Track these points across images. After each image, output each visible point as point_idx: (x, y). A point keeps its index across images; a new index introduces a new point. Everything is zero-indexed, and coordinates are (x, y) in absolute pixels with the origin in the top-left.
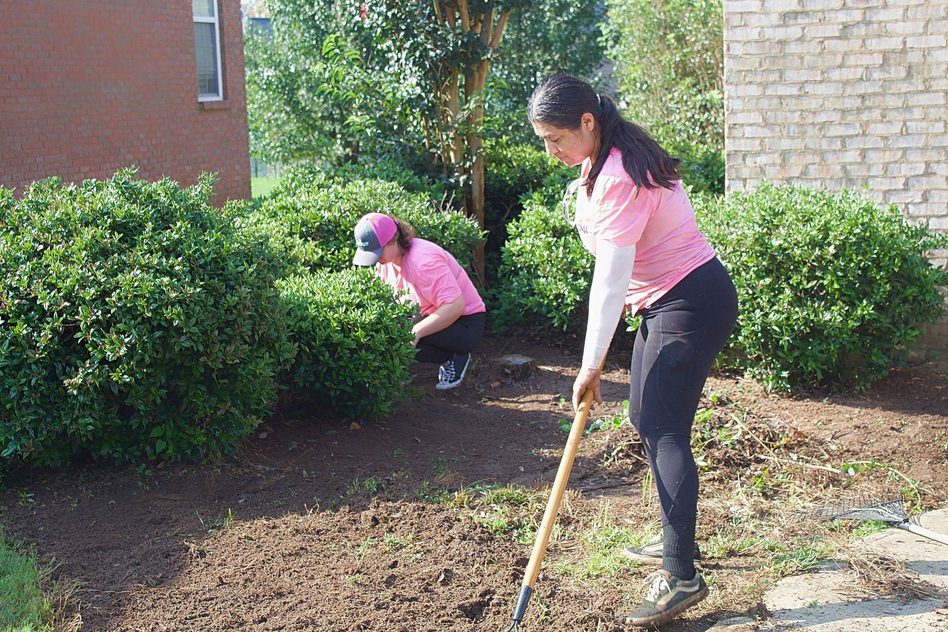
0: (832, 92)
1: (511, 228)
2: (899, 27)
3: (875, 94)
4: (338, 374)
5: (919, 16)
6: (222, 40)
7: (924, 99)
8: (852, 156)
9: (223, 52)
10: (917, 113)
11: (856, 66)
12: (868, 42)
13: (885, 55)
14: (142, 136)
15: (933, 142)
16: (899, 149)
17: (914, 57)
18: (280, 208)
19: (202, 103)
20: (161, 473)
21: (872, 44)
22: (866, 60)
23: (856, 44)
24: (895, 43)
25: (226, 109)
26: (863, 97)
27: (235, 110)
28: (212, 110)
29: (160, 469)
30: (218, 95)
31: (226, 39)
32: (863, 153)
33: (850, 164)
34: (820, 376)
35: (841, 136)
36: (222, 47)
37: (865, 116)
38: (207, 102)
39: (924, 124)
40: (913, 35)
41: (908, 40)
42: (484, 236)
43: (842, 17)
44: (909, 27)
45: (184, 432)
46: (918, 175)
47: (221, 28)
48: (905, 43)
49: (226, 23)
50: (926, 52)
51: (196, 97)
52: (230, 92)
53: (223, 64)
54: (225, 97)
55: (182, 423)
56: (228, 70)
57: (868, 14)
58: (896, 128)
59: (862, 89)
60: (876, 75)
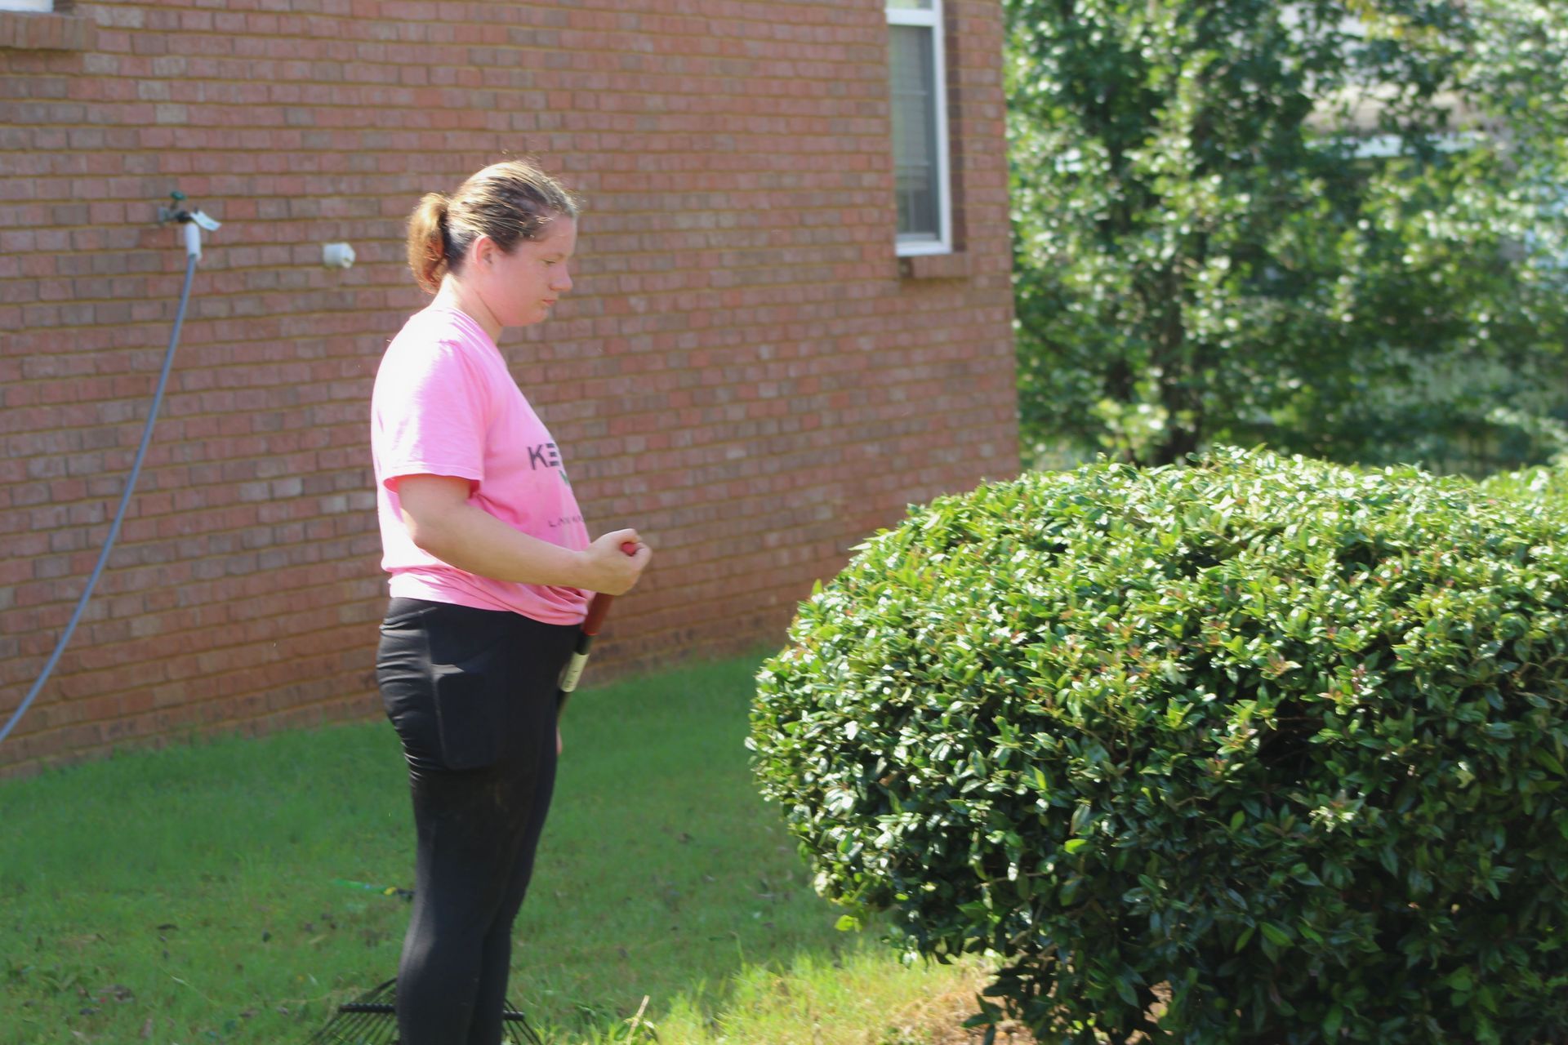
6: (952, 78)
9: (954, 112)
14: (765, 352)
19: (907, 261)
25: (963, 279)
27: (983, 282)
28: (932, 281)
30: (938, 238)
31: (964, 75)
36: (954, 95)
38: (921, 258)
47: (951, 42)
49: (964, 27)
51: (890, 242)
52: (971, 226)
53: (956, 147)
54: (959, 245)
56: (969, 164)
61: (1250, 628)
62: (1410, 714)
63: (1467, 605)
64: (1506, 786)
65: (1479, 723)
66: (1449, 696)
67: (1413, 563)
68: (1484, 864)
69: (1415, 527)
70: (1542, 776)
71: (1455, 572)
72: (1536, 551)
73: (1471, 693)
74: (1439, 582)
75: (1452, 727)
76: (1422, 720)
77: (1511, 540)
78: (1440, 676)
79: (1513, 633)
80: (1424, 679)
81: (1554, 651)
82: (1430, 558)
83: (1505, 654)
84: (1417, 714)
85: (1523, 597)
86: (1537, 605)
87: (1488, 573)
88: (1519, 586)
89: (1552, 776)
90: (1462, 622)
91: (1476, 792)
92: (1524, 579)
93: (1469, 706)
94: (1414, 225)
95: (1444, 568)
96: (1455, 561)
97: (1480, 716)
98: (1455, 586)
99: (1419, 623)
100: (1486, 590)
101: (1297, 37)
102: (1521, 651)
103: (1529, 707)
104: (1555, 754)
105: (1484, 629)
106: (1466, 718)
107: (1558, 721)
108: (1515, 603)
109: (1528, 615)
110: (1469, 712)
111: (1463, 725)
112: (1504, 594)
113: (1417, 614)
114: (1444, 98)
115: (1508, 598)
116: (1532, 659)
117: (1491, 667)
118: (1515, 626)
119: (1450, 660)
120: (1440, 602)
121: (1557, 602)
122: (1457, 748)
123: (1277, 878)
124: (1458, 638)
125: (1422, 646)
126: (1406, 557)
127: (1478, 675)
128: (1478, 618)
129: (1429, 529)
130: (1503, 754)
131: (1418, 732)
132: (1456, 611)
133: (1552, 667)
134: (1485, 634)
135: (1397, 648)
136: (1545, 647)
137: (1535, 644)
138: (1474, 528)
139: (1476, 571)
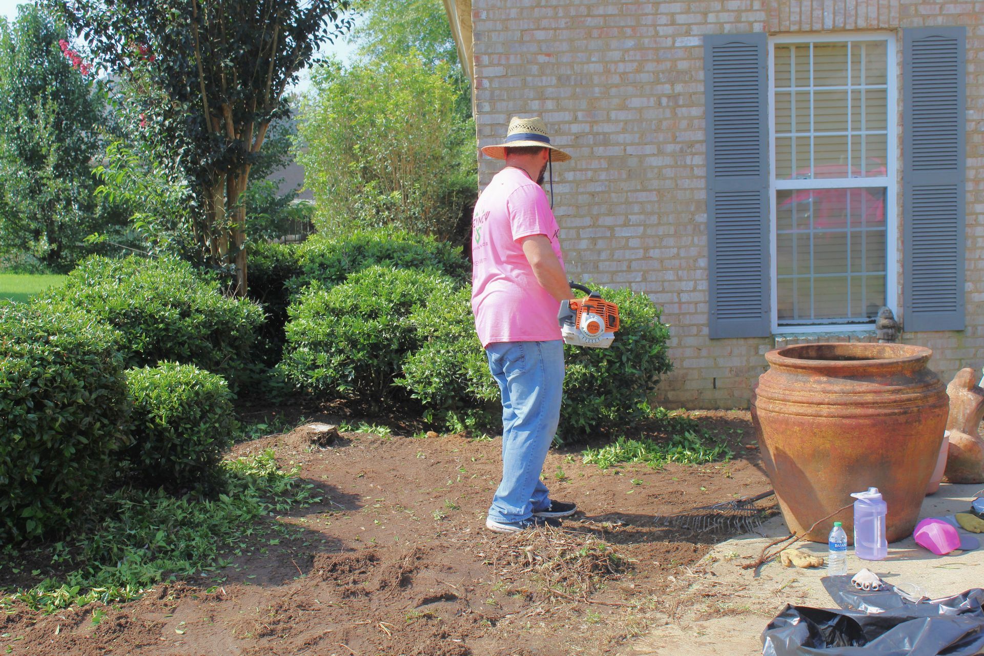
0: (567, 191)
1: (290, 310)
2: (621, 138)
3: (603, 192)
4: (182, 450)
5: (636, 129)
7: (643, 196)
8: (584, 244)
10: (636, 208)
11: (587, 170)
12: (595, 149)
13: (610, 160)
15: (649, 231)
16: (623, 237)
17: (633, 162)
18: (87, 297)
20: (27, 553)
21: (600, 151)
22: (595, 164)
23: (586, 151)
24: (616, 151)
26: (593, 195)
29: (24, 549)
32: (594, 240)
33: (585, 250)
34: (588, 430)
35: (576, 227)
37: (595, 210)
39: (642, 217)
40: (632, 144)
41: (628, 148)
42: (266, 318)
43: (575, 128)
44: (628, 138)
45: (51, 512)
46: (638, 259)
48: (625, 150)
50: (642, 158)
55: (51, 504)
57: (595, 127)
58: (621, 220)
59: (592, 187)
60: (603, 176)
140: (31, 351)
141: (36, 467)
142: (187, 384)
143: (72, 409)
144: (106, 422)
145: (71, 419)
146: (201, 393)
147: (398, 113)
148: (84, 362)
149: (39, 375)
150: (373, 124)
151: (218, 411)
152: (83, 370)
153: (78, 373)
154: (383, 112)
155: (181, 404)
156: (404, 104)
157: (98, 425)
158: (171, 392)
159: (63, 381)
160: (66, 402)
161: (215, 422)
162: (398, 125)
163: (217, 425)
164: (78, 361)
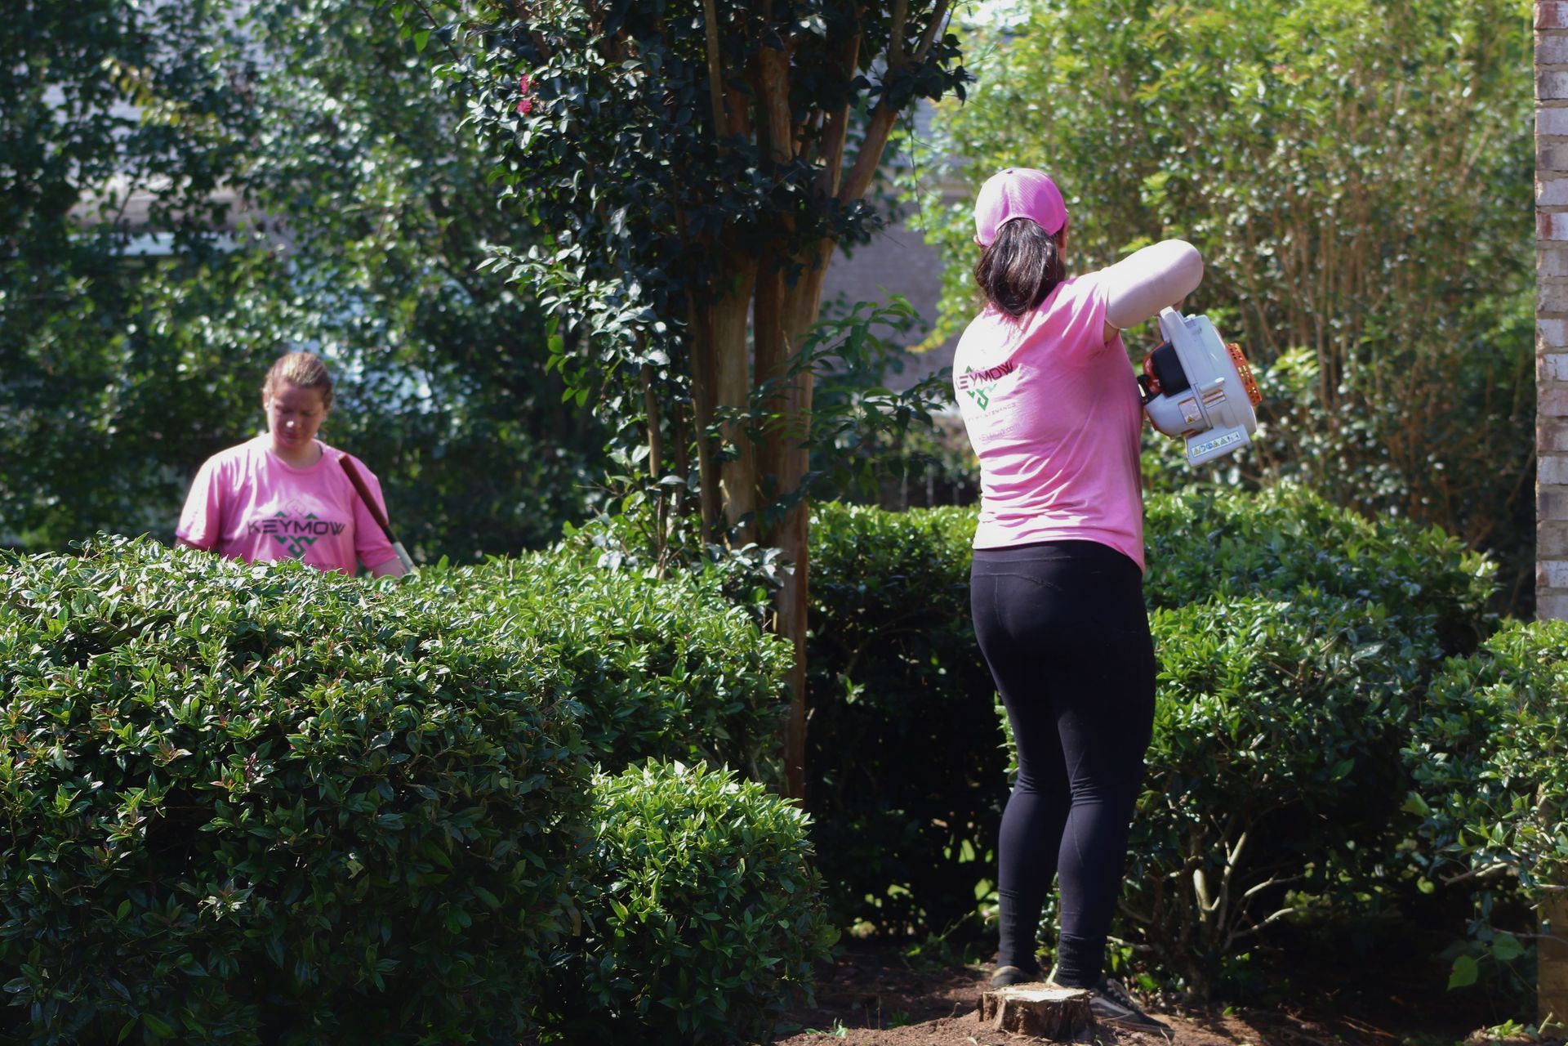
61: (141, 715)
62: (301, 804)
63: (361, 695)
64: (394, 879)
65: (370, 814)
66: (341, 786)
67: (305, 653)
68: (370, 956)
69: (306, 618)
70: (429, 868)
71: (348, 662)
72: (426, 645)
73: (364, 783)
74: (331, 672)
75: (343, 817)
76: (313, 811)
77: (401, 633)
78: (333, 766)
79: (405, 725)
80: (315, 770)
81: (446, 744)
82: (323, 648)
83: (398, 745)
84: (307, 804)
85: (416, 689)
86: (429, 698)
87: (380, 664)
88: (411, 678)
89: (440, 869)
90: (355, 712)
91: (365, 883)
92: (416, 672)
93: (361, 796)
94: (189, 330)
95: (336, 659)
96: (347, 651)
97: (370, 806)
98: (347, 677)
99: (311, 713)
100: (379, 681)
101: (61, 118)
102: (413, 742)
103: (419, 799)
104: (444, 848)
105: (376, 720)
106: (357, 808)
107: (447, 814)
108: (406, 695)
109: (420, 708)
110: (360, 803)
111: (354, 816)
112: (395, 686)
113: (310, 703)
114: (221, 193)
115: (400, 691)
116: (423, 750)
117: (383, 758)
118: (408, 718)
119: (342, 750)
120: (333, 692)
121: (447, 695)
122: (347, 839)
123: (163, 968)
124: (350, 728)
125: (315, 734)
126: (299, 647)
127: (370, 765)
128: (370, 708)
129: (321, 620)
130: (393, 845)
131: (310, 822)
132: (348, 701)
133: (443, 760)
134: (376, 724)
135: (290, 737)
136: (435, 740)
137: (426, 736)
138: (365, 620)
139: (367, 663)
140: (390, 667)
141: (383, 953)
142: (712, 811)
143: (477, 813)
144: (539, 863)
145: (475, 835)
146: (747, 839)
147: (1313, 61)
148: (504, 704)
149: (410, 723)
150: (1220, 100)
151: (788, 886)
152: (503, 723)
153: (496, 728)
154: (1259, 58)
155: (693, 861)
156: (1338, 27)
157: (521, 866)
158: (671, 828)
159: (460, 742)
160: (467, 790)
161: (780, 916)
162: (1313, 106)
163: (784, 924)
164: (489, 700)
